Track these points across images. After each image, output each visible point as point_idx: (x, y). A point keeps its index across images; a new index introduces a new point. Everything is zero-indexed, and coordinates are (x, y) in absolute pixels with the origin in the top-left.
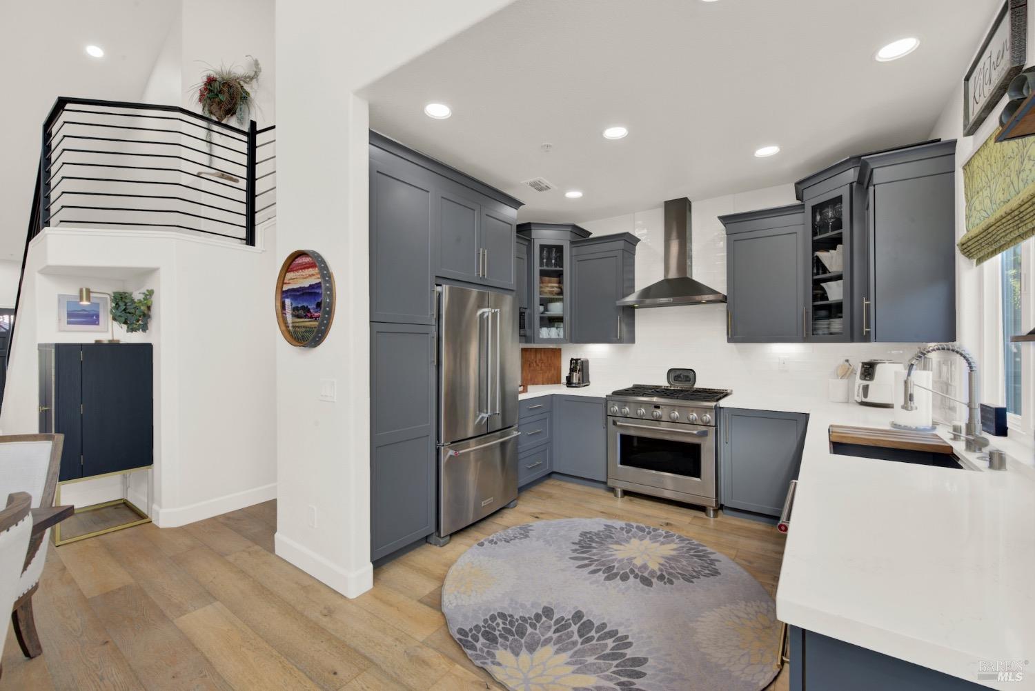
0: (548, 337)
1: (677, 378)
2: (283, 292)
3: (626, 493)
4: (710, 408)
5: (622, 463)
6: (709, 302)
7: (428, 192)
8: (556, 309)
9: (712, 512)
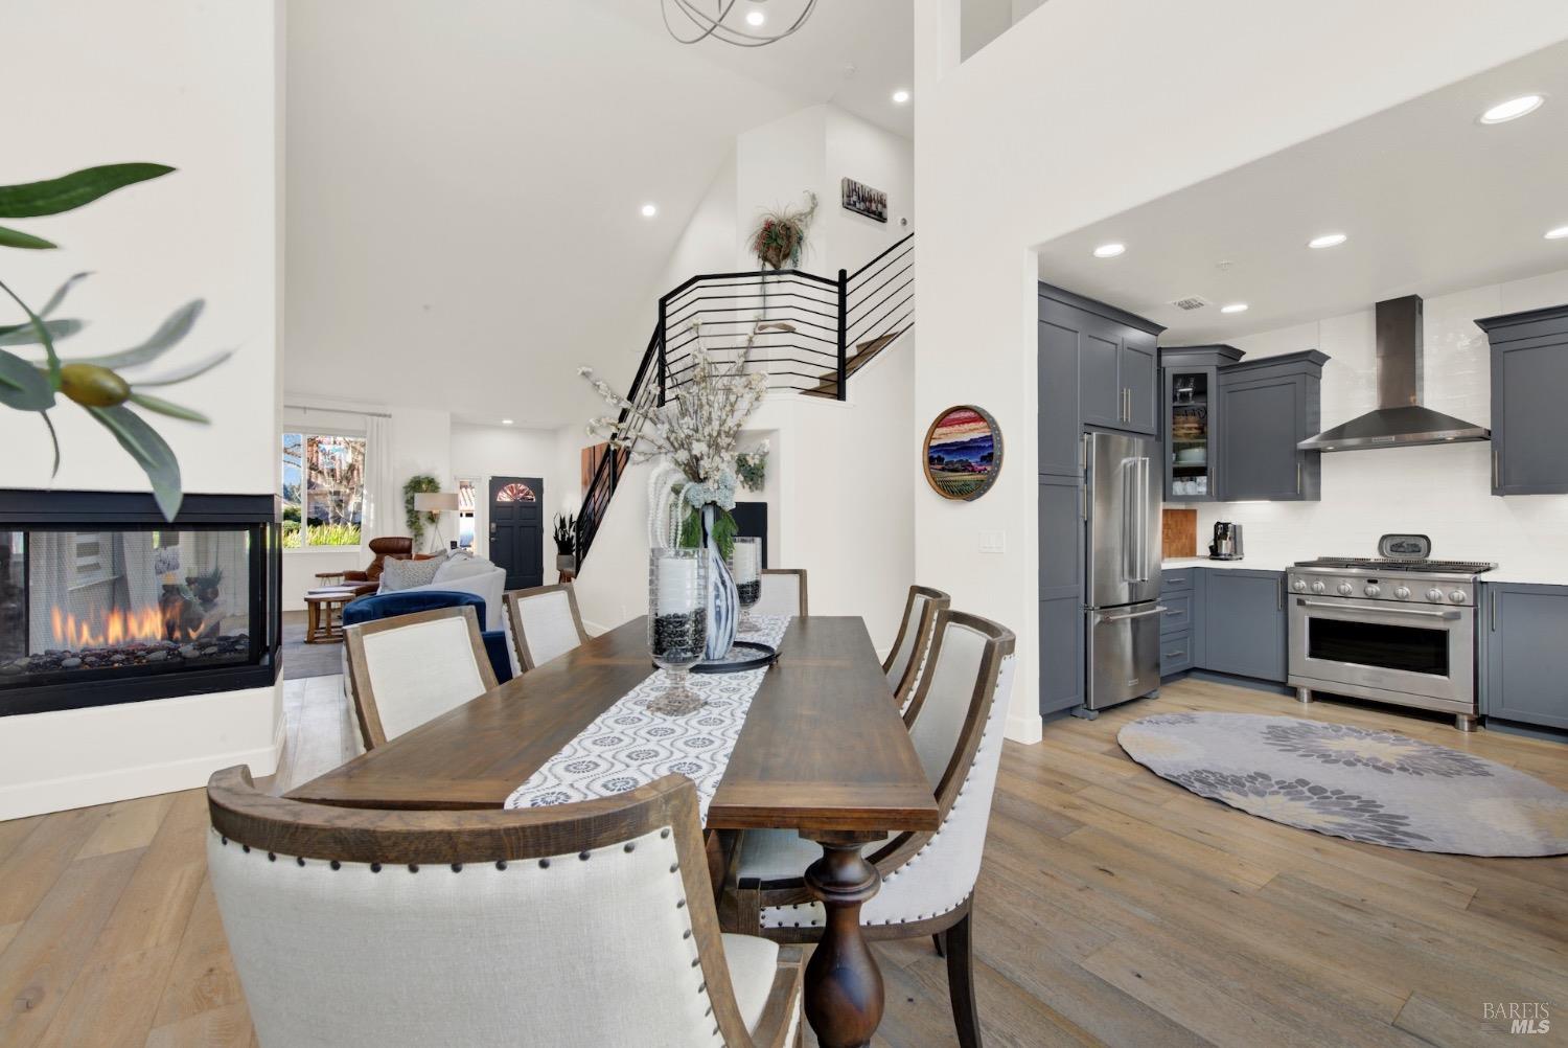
0: (1184, 493)
1: (1396, 548)
2: (931, 448)
3: (1318, 696)
4: (1466, 582)
5: (1312, 655)
6: (1457, 440)
7: (1076, 332)
8: (1194, 457)
9: (1466, 726)
